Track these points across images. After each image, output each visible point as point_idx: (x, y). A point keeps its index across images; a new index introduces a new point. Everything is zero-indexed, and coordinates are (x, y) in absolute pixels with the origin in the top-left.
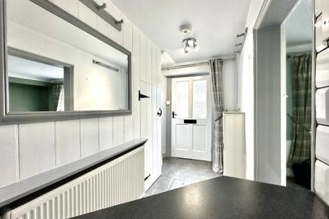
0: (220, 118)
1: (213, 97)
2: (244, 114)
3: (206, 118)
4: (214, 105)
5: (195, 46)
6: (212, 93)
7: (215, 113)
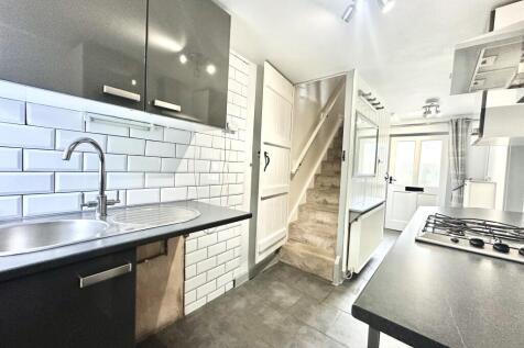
0: (461, 188)
1: (452, 163)
2: (495, 184)
3: (438, 186)
4: (453, 172)
5: (437, 112)
6: (452, 158)
7: (454, 181)
